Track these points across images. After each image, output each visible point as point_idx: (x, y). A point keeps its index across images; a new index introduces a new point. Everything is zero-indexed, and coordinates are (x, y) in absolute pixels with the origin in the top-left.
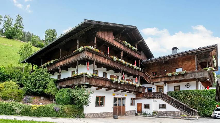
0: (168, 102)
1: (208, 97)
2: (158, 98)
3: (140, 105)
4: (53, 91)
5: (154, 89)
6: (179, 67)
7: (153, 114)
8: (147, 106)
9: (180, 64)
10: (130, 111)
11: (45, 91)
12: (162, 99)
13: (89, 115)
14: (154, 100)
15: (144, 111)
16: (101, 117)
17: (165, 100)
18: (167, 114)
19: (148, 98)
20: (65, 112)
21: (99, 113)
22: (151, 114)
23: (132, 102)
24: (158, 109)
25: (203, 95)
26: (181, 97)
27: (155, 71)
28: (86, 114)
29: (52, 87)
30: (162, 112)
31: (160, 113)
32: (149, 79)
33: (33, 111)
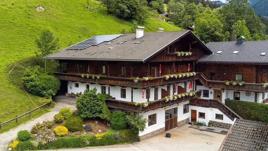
0: (225, 113)
1: (264, 112)
2: (214, 107)
3: (194, 112)
4: (108, 116)
5: (211, 93)
6: (239, 73)
7: (209, 125)
8: (202, 115)
9: (241, 69)
10: (183, 121)
11: (101, 116)
12: (219, 109)
13: (144, 137)
14: (211, 108)
15: (199, 120)
16: (154, 136)
17: (222, 111)
18: (224, 126)
19: (203, 106)
20: (123, 138)
21: (151, 132)
22: (207, 124)
23: (185, 107)
24: (214, 120)
25: (259, 110)
26: (239, 108)
27: (213, 71)
28: (140, 137)
29: (107, 112)
30: (218, 123)
31: (216, 124)
32: (206, 82)
33: (98, 141)
